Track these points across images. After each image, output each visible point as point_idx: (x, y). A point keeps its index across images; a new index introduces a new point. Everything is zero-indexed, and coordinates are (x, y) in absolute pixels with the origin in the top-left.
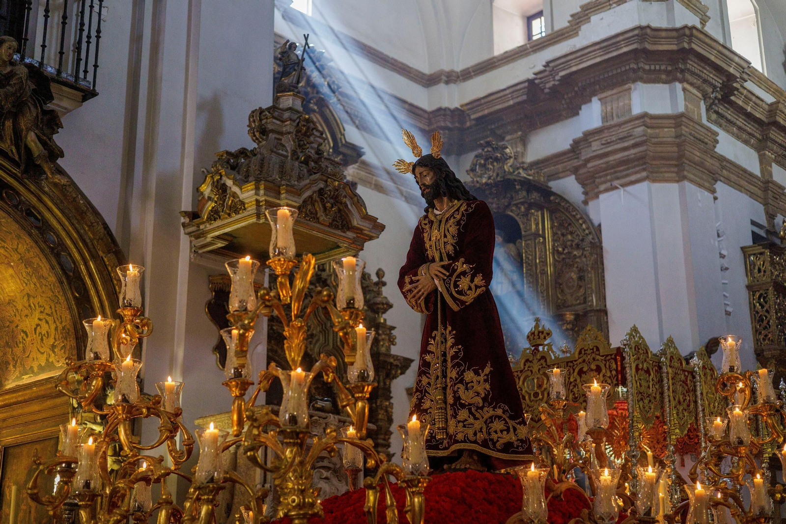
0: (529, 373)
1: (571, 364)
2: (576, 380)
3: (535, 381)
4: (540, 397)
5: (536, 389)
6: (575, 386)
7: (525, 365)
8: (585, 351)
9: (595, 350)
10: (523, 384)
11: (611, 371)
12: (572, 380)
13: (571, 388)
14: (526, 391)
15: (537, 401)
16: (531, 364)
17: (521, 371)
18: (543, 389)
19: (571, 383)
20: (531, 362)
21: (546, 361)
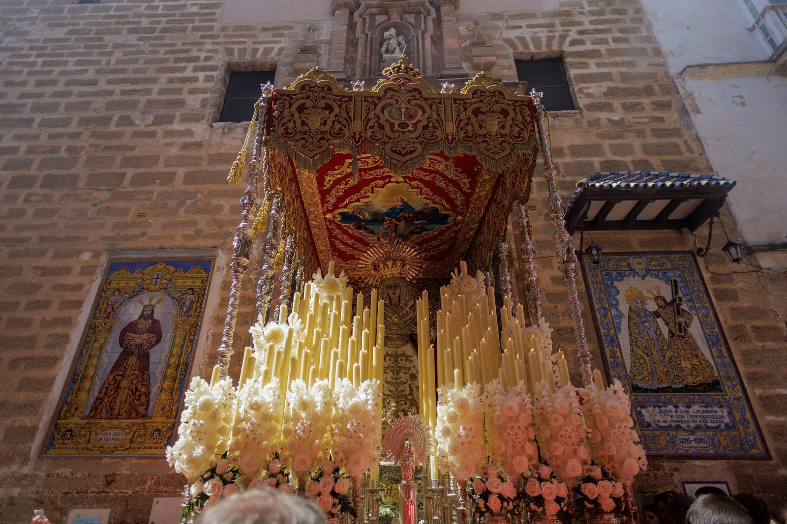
0: (393, 102)
1: (462, 102)
2: (469, 118)
3: (403, 111)
4: (410, 128)
5: (403, 118)
6: (467, 125)
7: (385, 92)
8: (481, 92)
9: (497, 93)
10: (382, 111)
11: (523, 117)
12: (463, 116)
13: (462, 125)
14: (387, 121)
15: (404, 133)
16: (396, 94)
17: (379, 98)
18: (415, 121)
19: (461, 121)
20: (395, 91)
21: (420, 93)
